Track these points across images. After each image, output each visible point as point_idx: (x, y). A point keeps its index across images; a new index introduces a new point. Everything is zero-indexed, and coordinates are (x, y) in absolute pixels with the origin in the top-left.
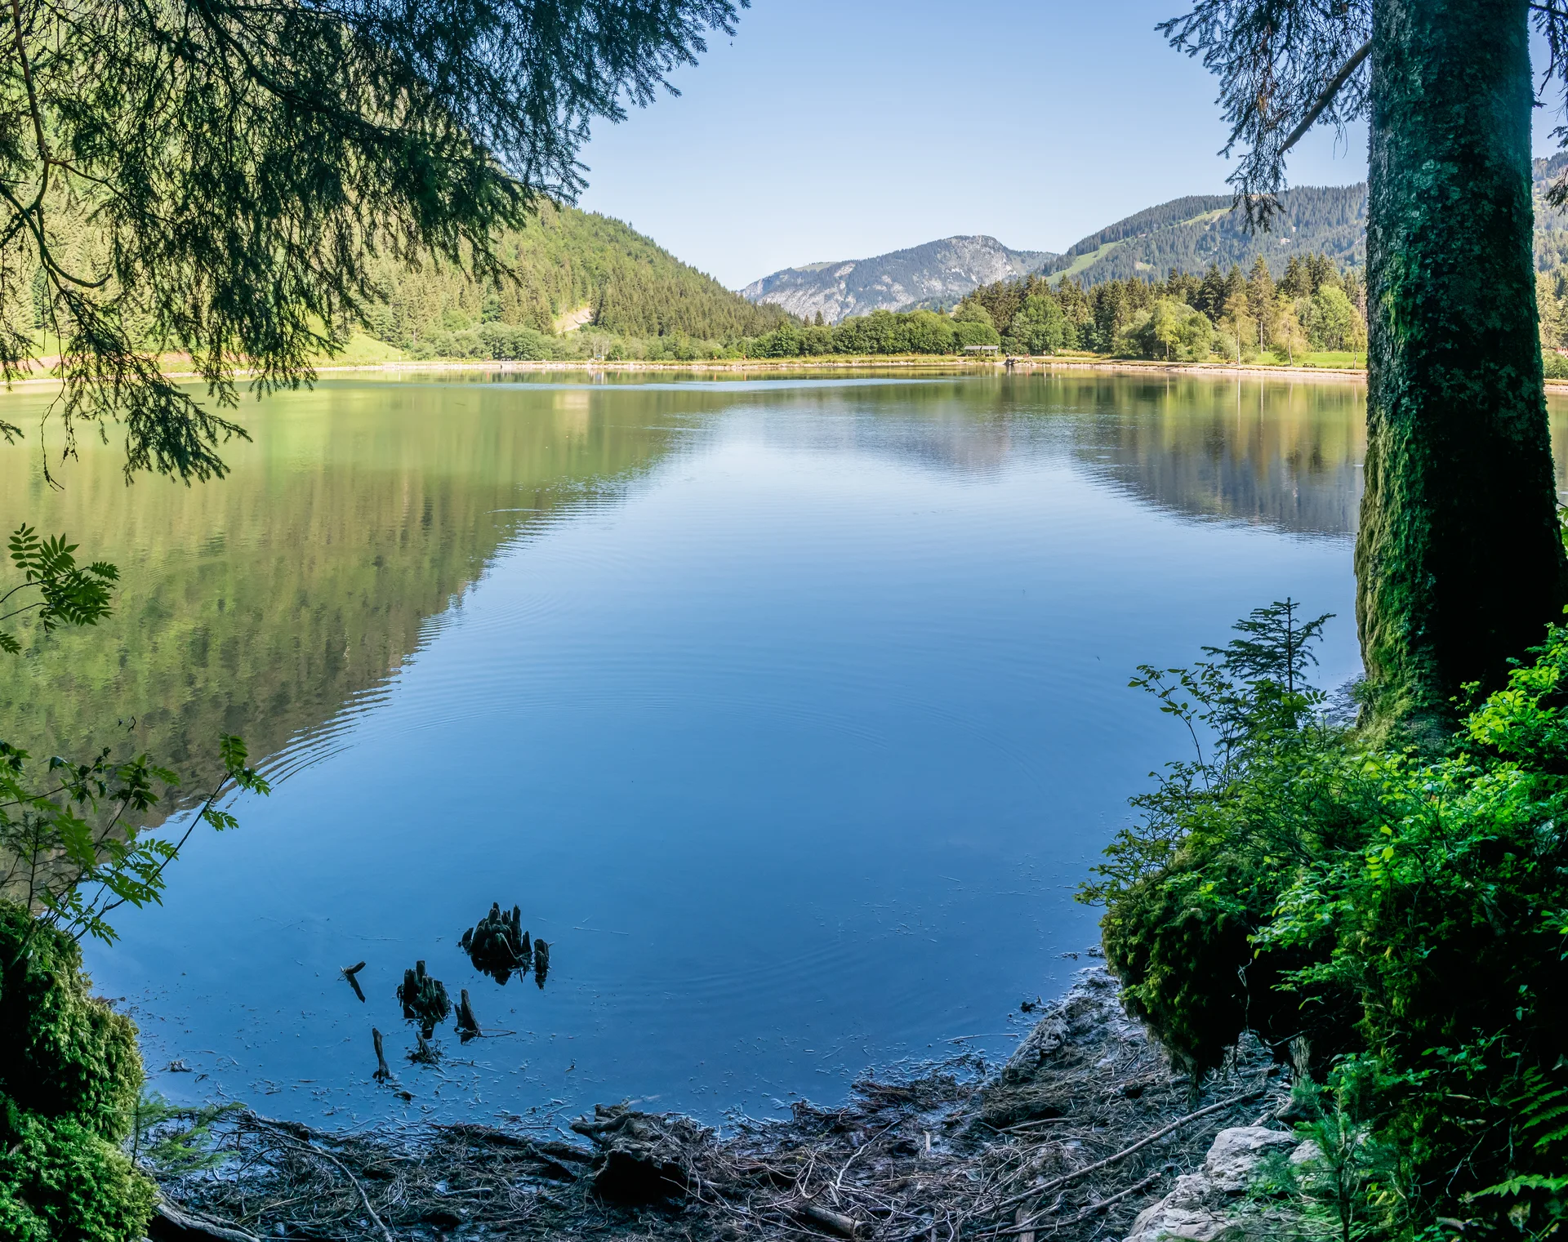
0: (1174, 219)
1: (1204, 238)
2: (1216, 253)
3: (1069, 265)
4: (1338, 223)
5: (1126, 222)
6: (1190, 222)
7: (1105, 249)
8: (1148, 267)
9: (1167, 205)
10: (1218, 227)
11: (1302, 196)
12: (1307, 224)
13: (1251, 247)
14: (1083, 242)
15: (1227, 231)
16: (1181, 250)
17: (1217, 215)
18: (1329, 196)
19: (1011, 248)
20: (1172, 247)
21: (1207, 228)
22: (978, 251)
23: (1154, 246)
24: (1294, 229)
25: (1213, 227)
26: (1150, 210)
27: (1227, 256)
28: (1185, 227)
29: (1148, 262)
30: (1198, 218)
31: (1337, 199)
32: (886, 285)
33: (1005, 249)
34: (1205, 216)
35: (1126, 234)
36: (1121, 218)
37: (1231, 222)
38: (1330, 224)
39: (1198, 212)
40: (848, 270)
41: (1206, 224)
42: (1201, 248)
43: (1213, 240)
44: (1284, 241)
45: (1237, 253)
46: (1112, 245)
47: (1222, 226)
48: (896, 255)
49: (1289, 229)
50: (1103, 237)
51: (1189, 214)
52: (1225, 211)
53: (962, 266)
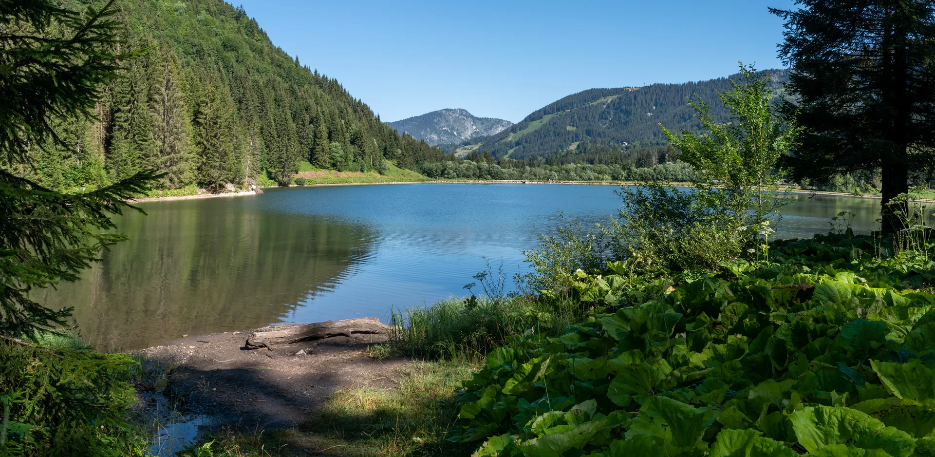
0: (585, 101)
1: (604, 112)
2: (611, 121)
3: (526, 127)
4: (679, 104)
5: (557, 102)
6: (595, 103)
7: (547, 118)
8: (575, 128)
9: (580, 93)
10: (611, 106)
11: (658, 89)
12: (661, 105)
13: (632, 118)
14: (533, 114)
15: (616, 109)
16: (591, 119)
17: (610, 99)
18: (672, 89)
20: (586, 117)
21: (605, 107)
22: (457, 118)
23: (576, 117)
24: (654, 108)
25: (608, 106)
27: (617, 122)
28: (593, 106)
29: (573, 126)
30: (599, 101)
31: (678, 91)
34: (603, 100)
35: (558, 110)
37: (619, 103)
38: (674, 105)
39: (599, 98)
41: (604, 104)
42: (602, 118)
43: (609, 113)
44: (649, 114)
45: (623, 121)
46: (550, 116)
47: (614, 105)
48: (412, 119)
49: (652, 108)
50: (545, 111)
51: (594, 98)
52: (615, 97)
53: (448, 126)
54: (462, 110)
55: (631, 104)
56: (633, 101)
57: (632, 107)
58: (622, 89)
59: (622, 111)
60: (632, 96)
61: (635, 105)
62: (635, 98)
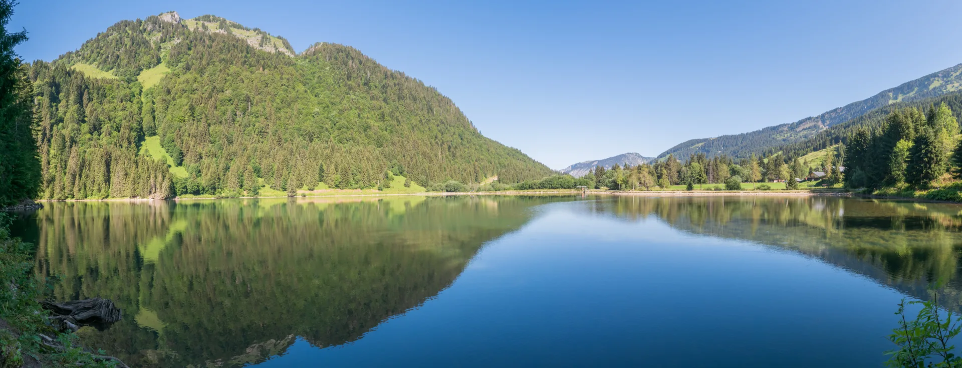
0: (688, 146)
1: (696, 152)
4: (735, 146)
5: (674, 148)
6: (692, 147)
9: (686, 142)
10: (701, 148)
11: (725, 138)
12: (726, 146)
14: (662, 154)
15: (703, 150)
17: (700, 145)
18: (733, 138)
19: (643, 156)
20: (687, 155)
22: (634, 157)
23: (682, 155)
25: (699, 148)
26: (681, 144)
29: (680, 159)
30: (695, 146)
31: (735, 138)
32: (607, 167)
33: (642, 157)
34: (697, 145)
35: (674, 151)
36: (673, 147)
37: (704, 147)
38: (733, 146)
39: (695, 144)
40: (596, 163)
41: (697, 147)
44: (719, 151)
46: (670, 155)
48: (610, 159)
49: (721, 148)
50: (667, 152)
51: (692, 145)
52: (703, 143)
53: (629, 162)
54: (636, 154)
55: (710, 146)
56: (711, 145)
57: (711, 148)
58: (707, 139)
59: (706, 151)
60: (711, 142)
61: (712, 147)
62: (713, 143)
